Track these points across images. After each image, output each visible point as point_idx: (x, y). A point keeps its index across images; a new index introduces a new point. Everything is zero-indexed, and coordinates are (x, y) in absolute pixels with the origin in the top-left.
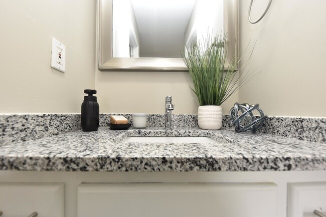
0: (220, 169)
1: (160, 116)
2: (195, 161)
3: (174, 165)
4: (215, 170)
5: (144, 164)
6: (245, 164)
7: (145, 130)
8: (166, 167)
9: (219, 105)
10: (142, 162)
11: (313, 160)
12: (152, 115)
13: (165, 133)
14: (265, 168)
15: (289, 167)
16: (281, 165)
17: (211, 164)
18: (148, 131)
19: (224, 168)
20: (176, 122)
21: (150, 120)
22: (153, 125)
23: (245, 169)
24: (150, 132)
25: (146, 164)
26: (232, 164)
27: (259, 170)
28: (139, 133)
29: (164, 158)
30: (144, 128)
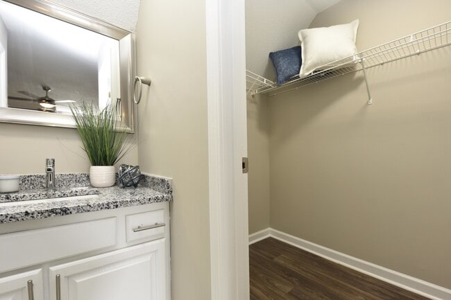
0: (71, 213)
1: (42, 177)
2: (52, 211)
3: (35, 216)
4: (68, 214)
5: (8, 218)
6: (88, 208)
7: (16, 194)
8: (29, 217)
9: (112, 165)
10: (7, 217)
11: (130, 201)
12: (29, 176)
13: (46, 195)
14: (101, 208)
15: (117, 206)
16: (112, 206)
17: (65, 211)
18: (21, 195)
19: (74, 212)
20: (65, 182)
21: (26, 182)
22: (31, 187)
23: (88, 211)
24: (24, 196)
25: (11, 217)
26: (79, 209)
27: (98, 210)
28: (8, 198)
29: (27, 212)
30: (15, 192)
